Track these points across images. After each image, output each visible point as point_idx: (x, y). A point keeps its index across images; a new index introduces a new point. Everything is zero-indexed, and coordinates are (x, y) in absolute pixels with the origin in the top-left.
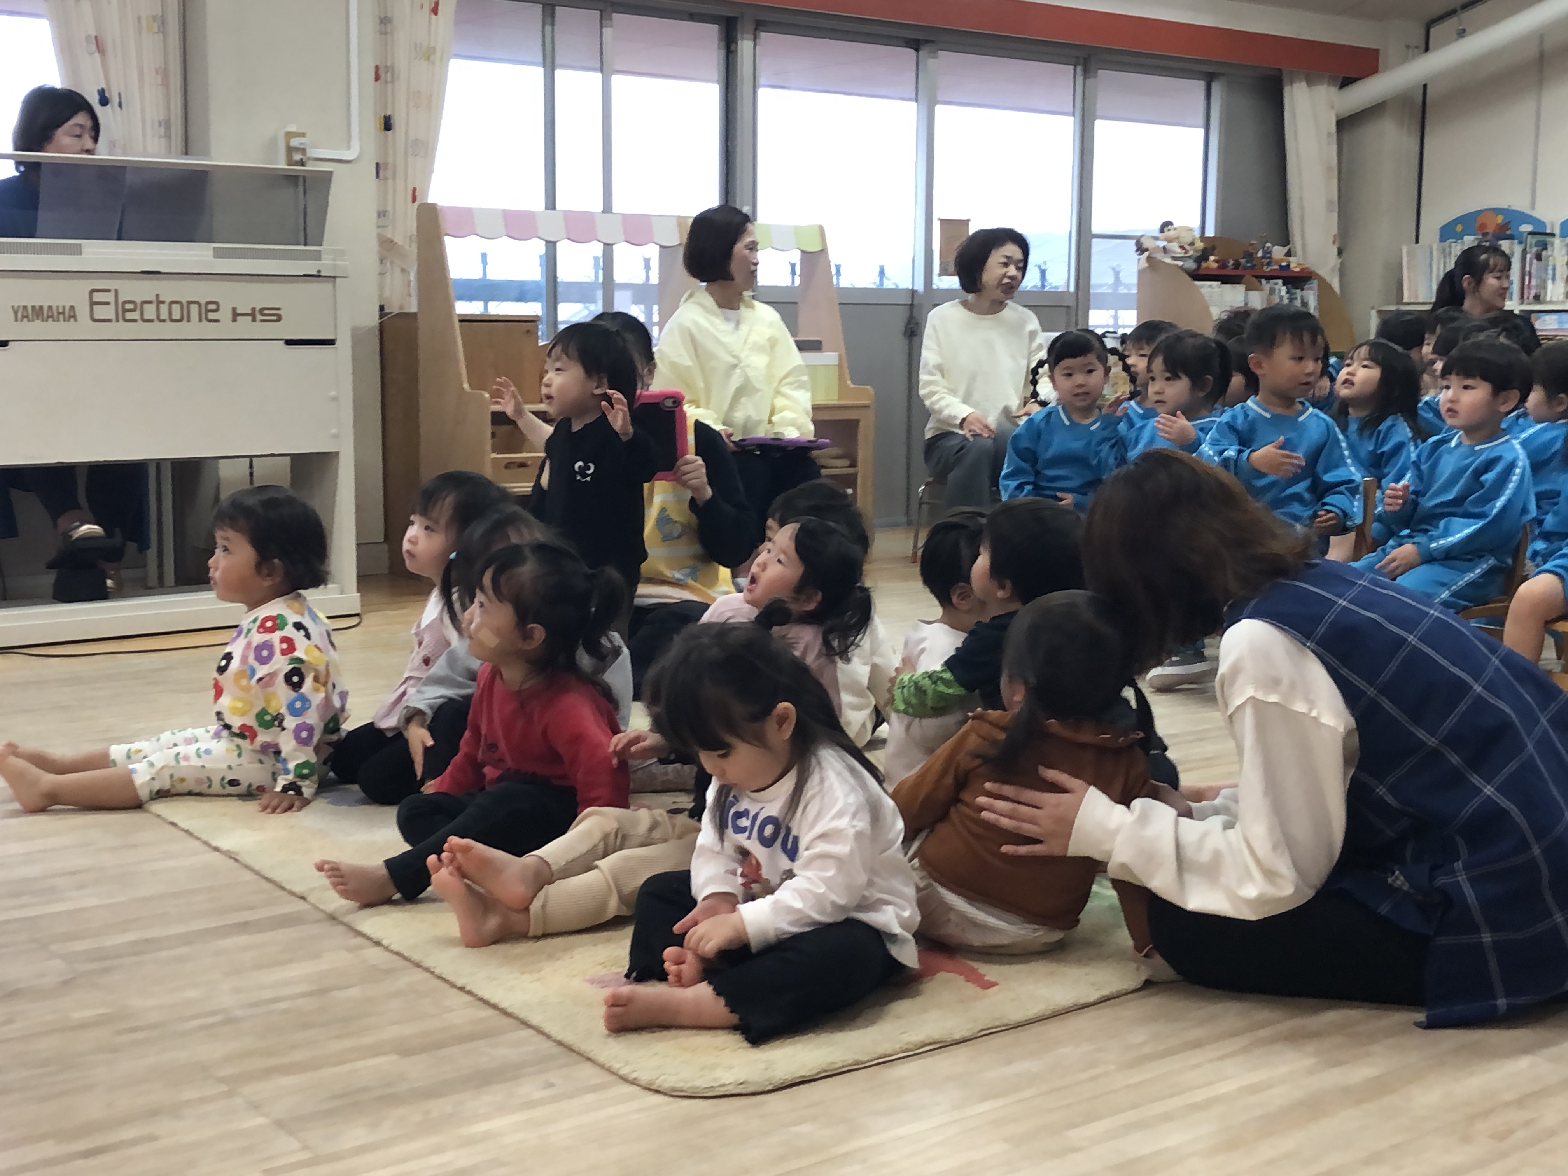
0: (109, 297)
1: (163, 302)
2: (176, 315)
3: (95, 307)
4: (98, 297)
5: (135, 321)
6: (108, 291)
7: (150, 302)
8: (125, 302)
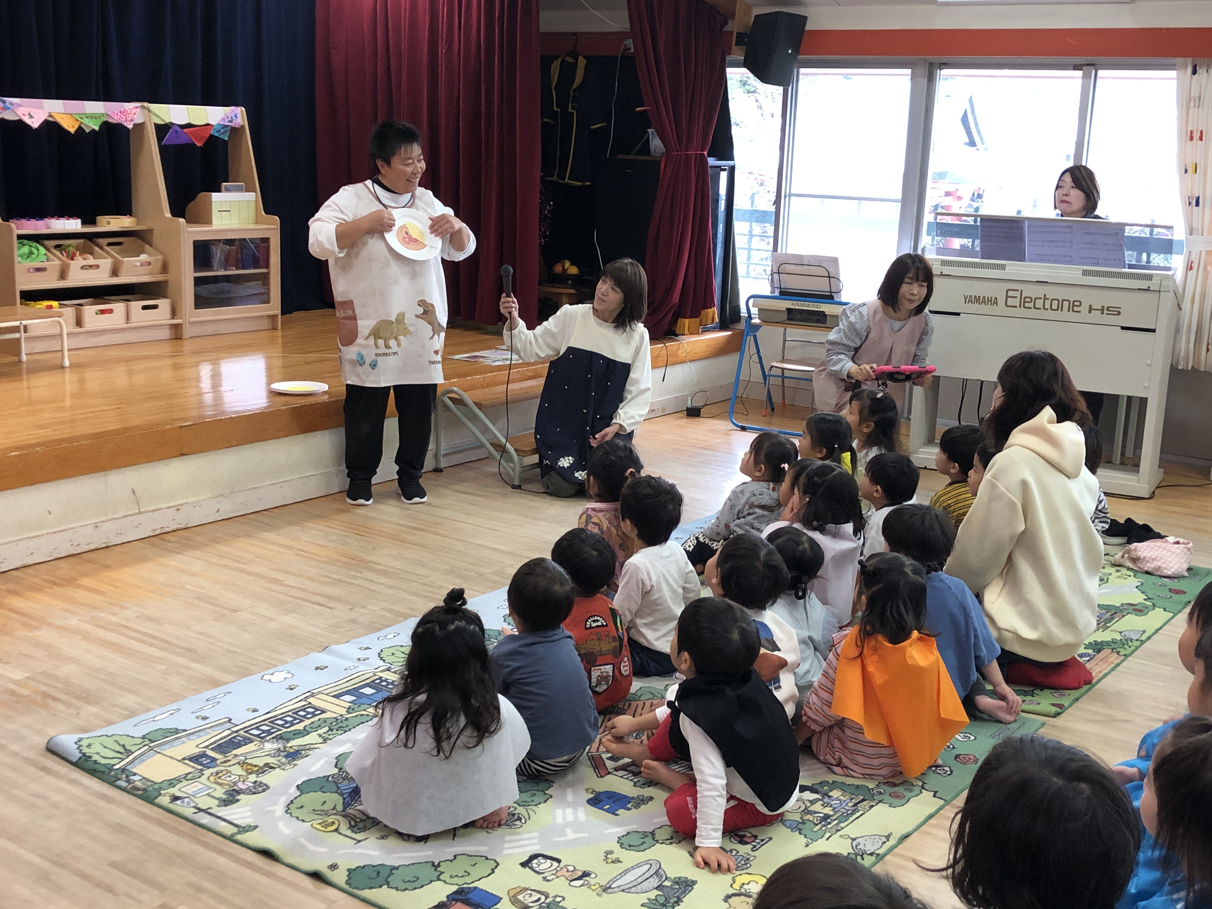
0: (1018, 294)
1: (1048, 299)
2: (1055, 306)
3: (1009, 299)
4: (1010, 293)
5: (1031, 308)
6: (1018, 290)
7: (1041, 298)
8: (1025, 298)
